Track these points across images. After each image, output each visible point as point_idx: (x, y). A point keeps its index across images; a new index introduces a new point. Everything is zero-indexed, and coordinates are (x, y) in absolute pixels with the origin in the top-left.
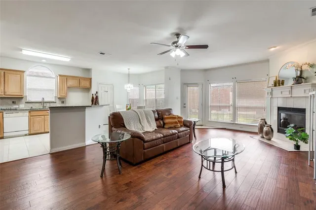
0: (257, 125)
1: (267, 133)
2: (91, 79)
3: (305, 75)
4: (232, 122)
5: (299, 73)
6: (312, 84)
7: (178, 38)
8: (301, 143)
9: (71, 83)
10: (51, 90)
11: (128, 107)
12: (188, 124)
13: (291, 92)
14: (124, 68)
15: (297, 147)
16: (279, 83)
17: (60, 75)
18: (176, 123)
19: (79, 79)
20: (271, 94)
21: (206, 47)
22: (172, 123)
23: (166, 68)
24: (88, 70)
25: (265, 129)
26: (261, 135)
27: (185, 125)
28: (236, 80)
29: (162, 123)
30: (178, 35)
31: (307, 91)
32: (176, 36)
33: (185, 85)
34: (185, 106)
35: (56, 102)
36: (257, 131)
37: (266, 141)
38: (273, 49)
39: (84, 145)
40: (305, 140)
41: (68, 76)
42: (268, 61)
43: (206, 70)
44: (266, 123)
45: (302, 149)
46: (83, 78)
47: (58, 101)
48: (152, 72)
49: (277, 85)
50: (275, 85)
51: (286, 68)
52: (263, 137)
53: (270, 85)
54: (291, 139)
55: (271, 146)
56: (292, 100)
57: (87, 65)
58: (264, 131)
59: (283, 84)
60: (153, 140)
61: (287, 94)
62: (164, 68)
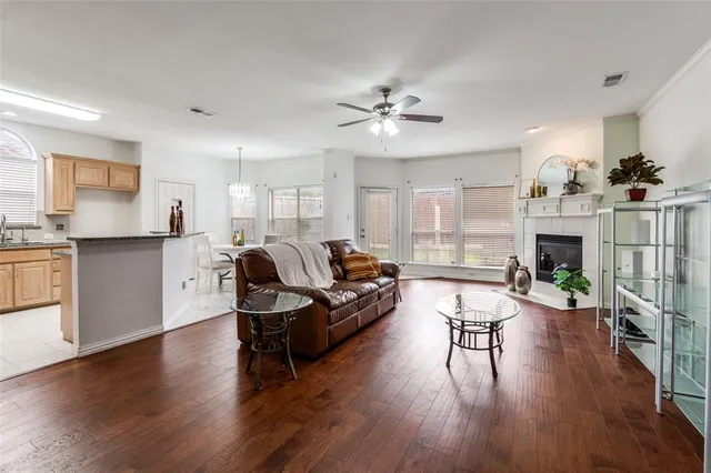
0: (503, 268)
1: (521, 283)
2: (139, 168)
3: (581, 179)
4: (454, 265)
5: (573, 174)
6: (594, 195)
7: (386, 96)
8: (578, 295)
9: (85, 176)
10: (27, 195)
11: (238, 238)
12: (391, 271)
13: (560, 209)
14: (229, 147)
15: (572, 302)
16: (539, 191)
17: (55, 156)
18: (369, 268)
19: (109, 167)
20: (526, 210)
21: (438, 119)
22: (362, 269)
23: (329, 151)
24: (130, 146)
25: (518, 275)
26: (510, 286)
27: (385, 274)
28: (461, 182)
29: (340, 270)
30: (386, 91)
31: (586, 208)
32: (381, 93)
33: (363, 190)
34: (363, 234)
35: (40, 228)
36: (503, 280)
37: (518, 295)
38: (533, 131)
39: (159, 332)
40: (584, 291)
41: (77, 159)
42: (519, 150)
43: (404, 161)
44: (518, 265)
45: (579, 306)
46: (118, 164)
47: (44, 222)
48: (289, 159)
49: (537, 195)
50: (533, 196)
51: (552, 166)
52: (514, 290)
53: (523, 194)
54: (563, 289)
55: (529, 303)
56: (561, 221)
57: (127, 133)
58: (516, 280)
59: (545, 193)
60: (343, 304)
61: (552, 212)
62: (321, 152)
